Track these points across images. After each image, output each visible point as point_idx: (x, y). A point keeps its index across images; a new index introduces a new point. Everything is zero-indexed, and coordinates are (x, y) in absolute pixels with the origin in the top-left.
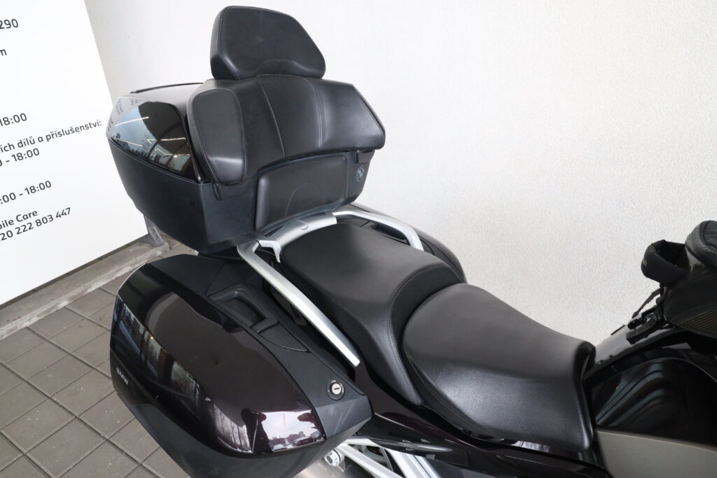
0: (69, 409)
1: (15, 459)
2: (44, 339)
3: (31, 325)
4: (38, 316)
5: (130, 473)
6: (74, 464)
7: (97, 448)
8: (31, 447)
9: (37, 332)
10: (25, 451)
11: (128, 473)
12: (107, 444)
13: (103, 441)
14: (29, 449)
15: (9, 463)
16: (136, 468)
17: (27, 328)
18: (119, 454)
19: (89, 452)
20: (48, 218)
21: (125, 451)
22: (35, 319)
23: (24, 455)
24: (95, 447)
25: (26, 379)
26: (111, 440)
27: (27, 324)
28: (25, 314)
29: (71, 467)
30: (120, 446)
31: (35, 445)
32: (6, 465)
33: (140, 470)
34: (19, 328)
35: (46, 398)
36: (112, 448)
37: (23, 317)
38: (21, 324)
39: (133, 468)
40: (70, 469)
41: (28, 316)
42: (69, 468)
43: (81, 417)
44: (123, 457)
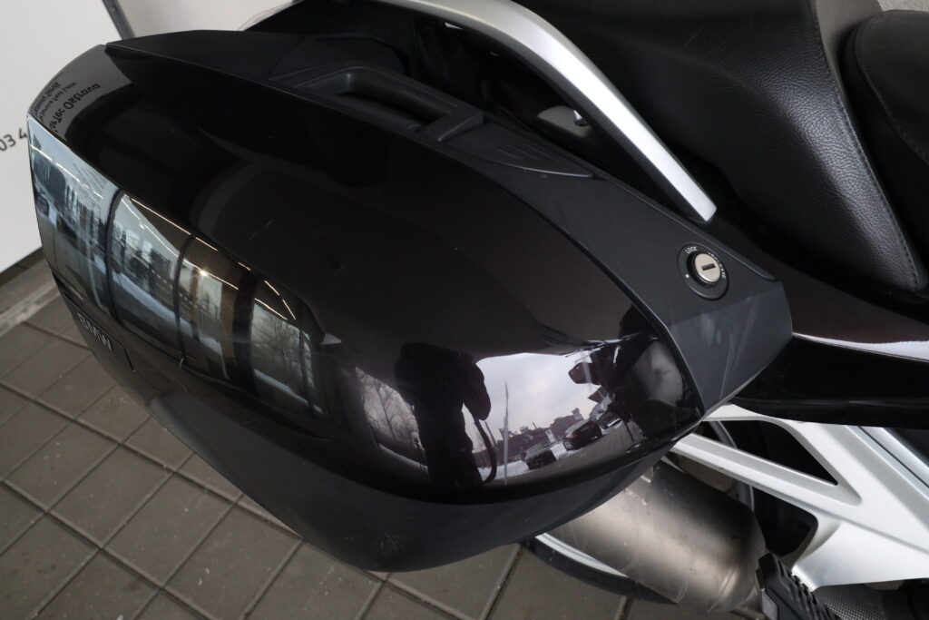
0: (106, 433)
1: (32, 522)
2: (51, 335)
3: (30, 319)
4: (38, 302)
5: (221, 521)
6: (127, 518)
7: (161, 487)
8: (56, 500)
9: (40, 327)
10: (46, 508)
11: (218, 520)
12: (176, 481)
13: (167, 475)
14: (52, 503)
15: (24, 530)
16: (229, 512)
17: (25, 323)
18: (197, 492)
19: (148, 496)
20: (6, 140)
21: (208, 486)
22: (33, 309)
23: (47, 514)
24: (157, 487)
25: (33, 397)
26: (182, 472)
27: (23, 317)
28: (15, 302)
29: (123, 522)
30: (197, 480)
31: (60, 496)
32: (20, 533)
33: (237, 513)
34: (11, 324)
35: (69, 423)
36: (185, 485)
37: (14, 307)
38: (13, 319)
39: (224, 512)
40: (124, 527)
41: (20, 305)
42: (120, 525)
43: (127, 444)
44: (205, 497)
